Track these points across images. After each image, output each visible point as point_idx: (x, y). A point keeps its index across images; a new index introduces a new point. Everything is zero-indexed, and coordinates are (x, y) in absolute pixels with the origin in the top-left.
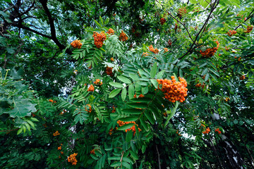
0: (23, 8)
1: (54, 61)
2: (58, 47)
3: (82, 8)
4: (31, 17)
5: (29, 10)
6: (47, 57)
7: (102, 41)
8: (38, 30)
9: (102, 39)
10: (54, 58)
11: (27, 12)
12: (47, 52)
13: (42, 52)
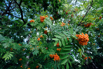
0: (11, 8)
1: (22, 28)
2: (24, 23)
3: (34, 8)
4: (14, 11)
5: (14, 8)
6: (19, 26)
7: (44, 19)
8: (17, 16)
9: (43, 19)
10: (22, 27)
11: (13, 9)
12: (19, 24)
13: (17, 24)
